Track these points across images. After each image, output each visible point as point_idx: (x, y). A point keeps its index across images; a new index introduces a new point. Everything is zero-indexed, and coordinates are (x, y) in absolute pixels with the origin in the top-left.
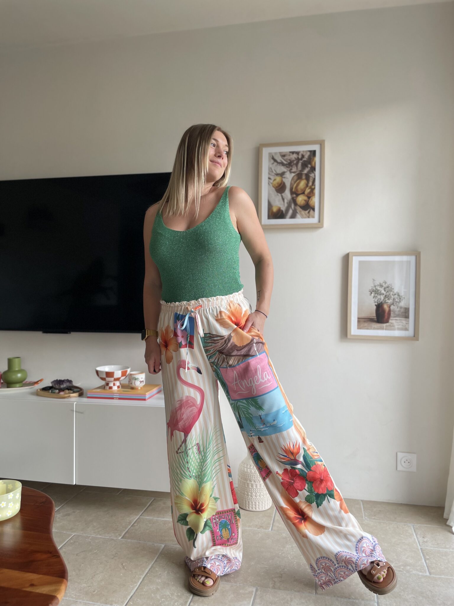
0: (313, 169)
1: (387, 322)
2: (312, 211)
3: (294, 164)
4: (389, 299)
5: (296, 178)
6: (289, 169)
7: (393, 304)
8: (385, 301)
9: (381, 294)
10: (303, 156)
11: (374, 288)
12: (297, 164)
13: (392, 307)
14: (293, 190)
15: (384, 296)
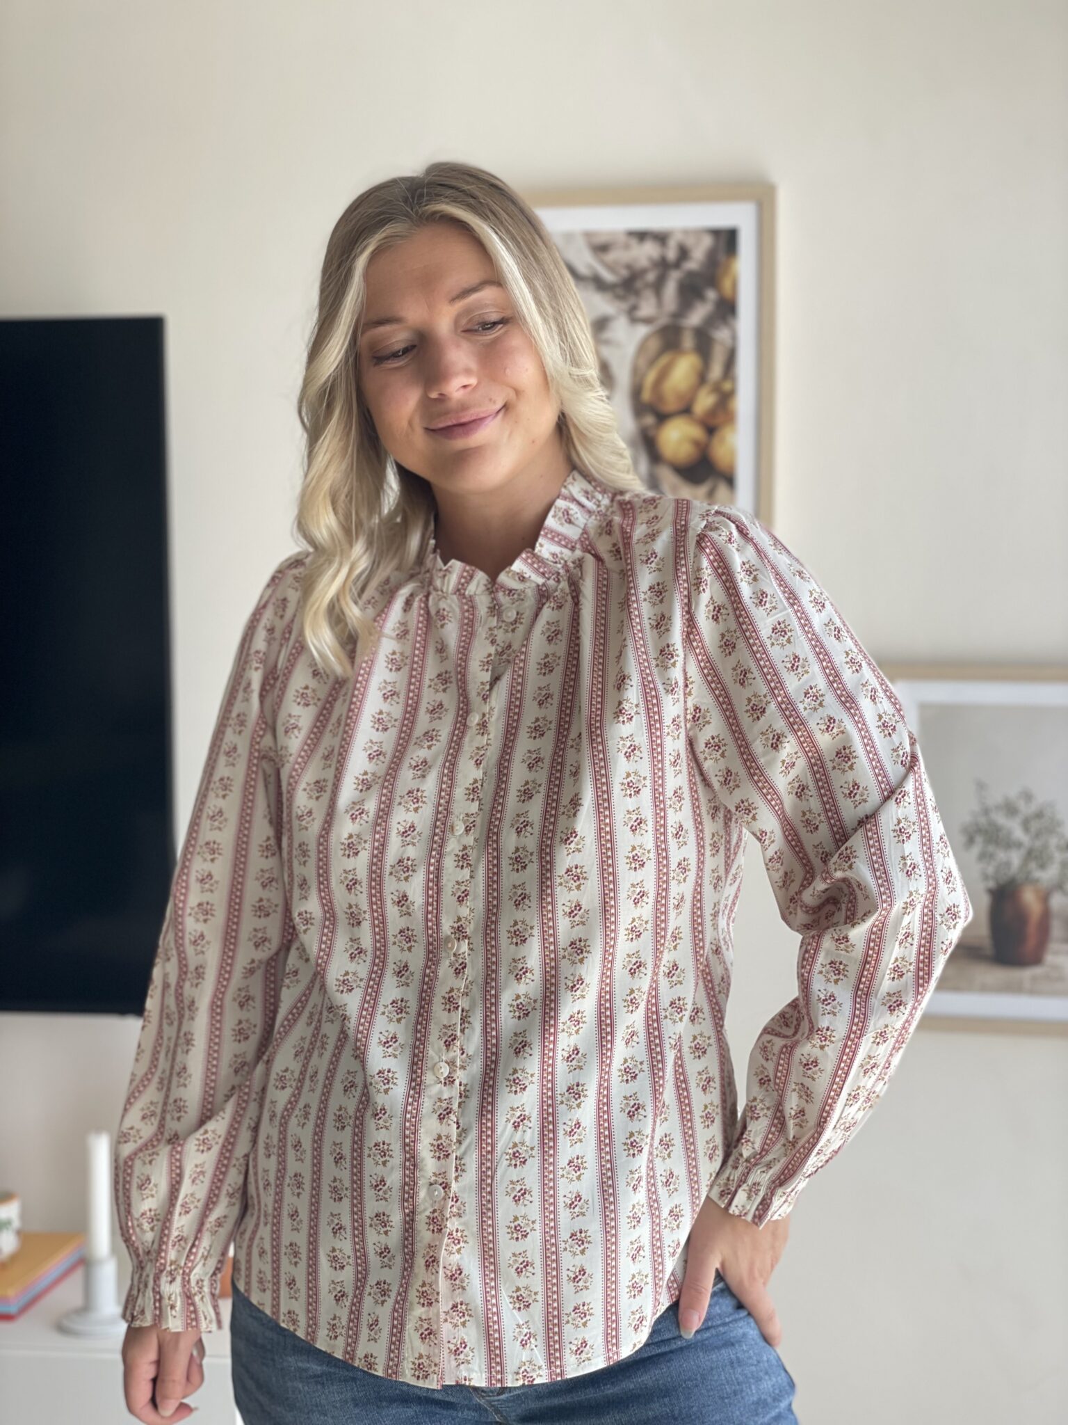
0: (727, 309)
1: (1036, 959)
2: (722, 490)
3: (647, 286)
4: (1042, 866)
5: (654, 345)
6: (624, 306)
7: (1059, 886)
8: (1029, 873)
9: (1010, 844)
10: (684, 253)
11: (982, 820)
12: (658, 287)
13: (1057, 901)
14: (646, 395)
15: (1023, 852)
